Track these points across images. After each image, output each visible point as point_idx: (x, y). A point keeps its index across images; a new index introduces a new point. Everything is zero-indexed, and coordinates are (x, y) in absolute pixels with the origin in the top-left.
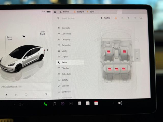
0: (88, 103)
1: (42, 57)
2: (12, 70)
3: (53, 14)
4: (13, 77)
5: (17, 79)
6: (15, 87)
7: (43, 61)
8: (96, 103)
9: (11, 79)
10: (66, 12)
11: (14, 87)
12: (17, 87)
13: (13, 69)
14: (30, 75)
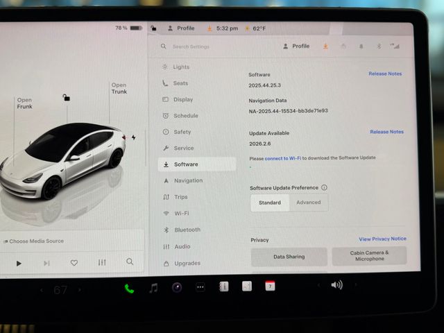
0: (247, 286)
1: (117, 156)
2: (34, 194)
3: (148, 34)
4: (36, 214)
5: (50, 219)
6: (44, 242)
7: (121, 169)
8: (270, 286)
9: (33, 219)
10: (185, 29)
11: (41, 241)
12: (48, 241)
13: (35, 191)
14: (86, 208)
